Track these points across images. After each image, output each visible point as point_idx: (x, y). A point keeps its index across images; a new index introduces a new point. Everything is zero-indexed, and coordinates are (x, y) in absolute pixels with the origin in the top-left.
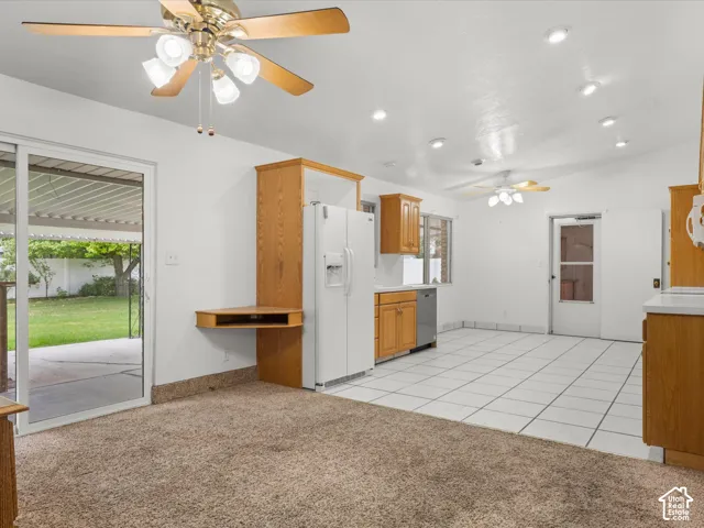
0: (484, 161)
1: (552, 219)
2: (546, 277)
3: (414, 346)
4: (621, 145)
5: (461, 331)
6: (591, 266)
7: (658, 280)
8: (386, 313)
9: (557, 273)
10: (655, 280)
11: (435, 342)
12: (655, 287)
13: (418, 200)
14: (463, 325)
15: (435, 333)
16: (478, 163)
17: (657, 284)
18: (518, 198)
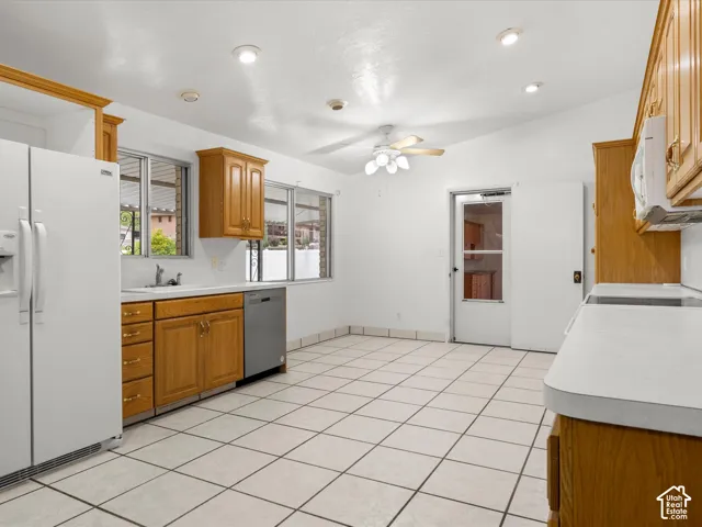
0: (346, 104)
1: (453, 195)
2: (447, 269)
3: (240, 377)
4: (532, 89)
5: (346, 339)
6: (500, 257)
7: (579, 273)
8: (171, 333)
9: (460, 264)
10: (575, 273)
11: (284, 366)
12: (576, 281)
13: (262, 162)
14: (350, 332)
15: (284, 353)
16: (338, 107)
17: (578, 277)
18: (403, 163)
